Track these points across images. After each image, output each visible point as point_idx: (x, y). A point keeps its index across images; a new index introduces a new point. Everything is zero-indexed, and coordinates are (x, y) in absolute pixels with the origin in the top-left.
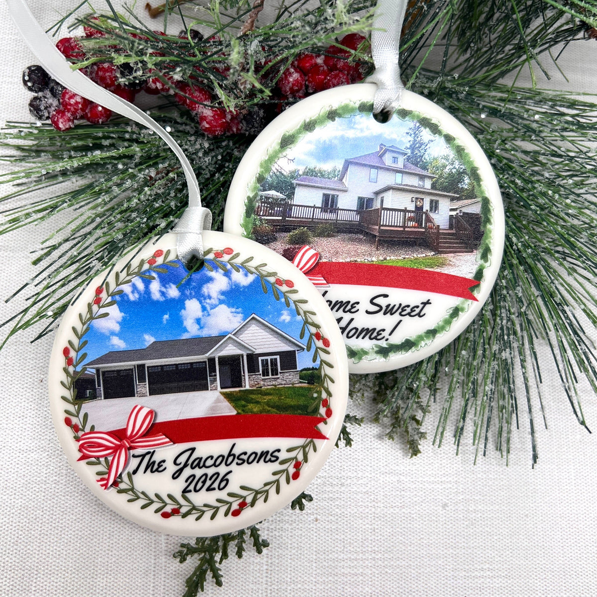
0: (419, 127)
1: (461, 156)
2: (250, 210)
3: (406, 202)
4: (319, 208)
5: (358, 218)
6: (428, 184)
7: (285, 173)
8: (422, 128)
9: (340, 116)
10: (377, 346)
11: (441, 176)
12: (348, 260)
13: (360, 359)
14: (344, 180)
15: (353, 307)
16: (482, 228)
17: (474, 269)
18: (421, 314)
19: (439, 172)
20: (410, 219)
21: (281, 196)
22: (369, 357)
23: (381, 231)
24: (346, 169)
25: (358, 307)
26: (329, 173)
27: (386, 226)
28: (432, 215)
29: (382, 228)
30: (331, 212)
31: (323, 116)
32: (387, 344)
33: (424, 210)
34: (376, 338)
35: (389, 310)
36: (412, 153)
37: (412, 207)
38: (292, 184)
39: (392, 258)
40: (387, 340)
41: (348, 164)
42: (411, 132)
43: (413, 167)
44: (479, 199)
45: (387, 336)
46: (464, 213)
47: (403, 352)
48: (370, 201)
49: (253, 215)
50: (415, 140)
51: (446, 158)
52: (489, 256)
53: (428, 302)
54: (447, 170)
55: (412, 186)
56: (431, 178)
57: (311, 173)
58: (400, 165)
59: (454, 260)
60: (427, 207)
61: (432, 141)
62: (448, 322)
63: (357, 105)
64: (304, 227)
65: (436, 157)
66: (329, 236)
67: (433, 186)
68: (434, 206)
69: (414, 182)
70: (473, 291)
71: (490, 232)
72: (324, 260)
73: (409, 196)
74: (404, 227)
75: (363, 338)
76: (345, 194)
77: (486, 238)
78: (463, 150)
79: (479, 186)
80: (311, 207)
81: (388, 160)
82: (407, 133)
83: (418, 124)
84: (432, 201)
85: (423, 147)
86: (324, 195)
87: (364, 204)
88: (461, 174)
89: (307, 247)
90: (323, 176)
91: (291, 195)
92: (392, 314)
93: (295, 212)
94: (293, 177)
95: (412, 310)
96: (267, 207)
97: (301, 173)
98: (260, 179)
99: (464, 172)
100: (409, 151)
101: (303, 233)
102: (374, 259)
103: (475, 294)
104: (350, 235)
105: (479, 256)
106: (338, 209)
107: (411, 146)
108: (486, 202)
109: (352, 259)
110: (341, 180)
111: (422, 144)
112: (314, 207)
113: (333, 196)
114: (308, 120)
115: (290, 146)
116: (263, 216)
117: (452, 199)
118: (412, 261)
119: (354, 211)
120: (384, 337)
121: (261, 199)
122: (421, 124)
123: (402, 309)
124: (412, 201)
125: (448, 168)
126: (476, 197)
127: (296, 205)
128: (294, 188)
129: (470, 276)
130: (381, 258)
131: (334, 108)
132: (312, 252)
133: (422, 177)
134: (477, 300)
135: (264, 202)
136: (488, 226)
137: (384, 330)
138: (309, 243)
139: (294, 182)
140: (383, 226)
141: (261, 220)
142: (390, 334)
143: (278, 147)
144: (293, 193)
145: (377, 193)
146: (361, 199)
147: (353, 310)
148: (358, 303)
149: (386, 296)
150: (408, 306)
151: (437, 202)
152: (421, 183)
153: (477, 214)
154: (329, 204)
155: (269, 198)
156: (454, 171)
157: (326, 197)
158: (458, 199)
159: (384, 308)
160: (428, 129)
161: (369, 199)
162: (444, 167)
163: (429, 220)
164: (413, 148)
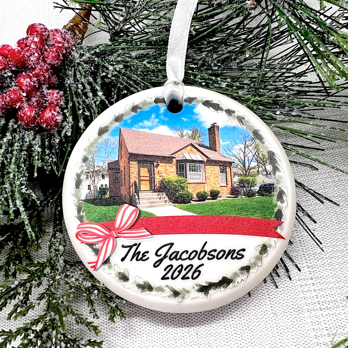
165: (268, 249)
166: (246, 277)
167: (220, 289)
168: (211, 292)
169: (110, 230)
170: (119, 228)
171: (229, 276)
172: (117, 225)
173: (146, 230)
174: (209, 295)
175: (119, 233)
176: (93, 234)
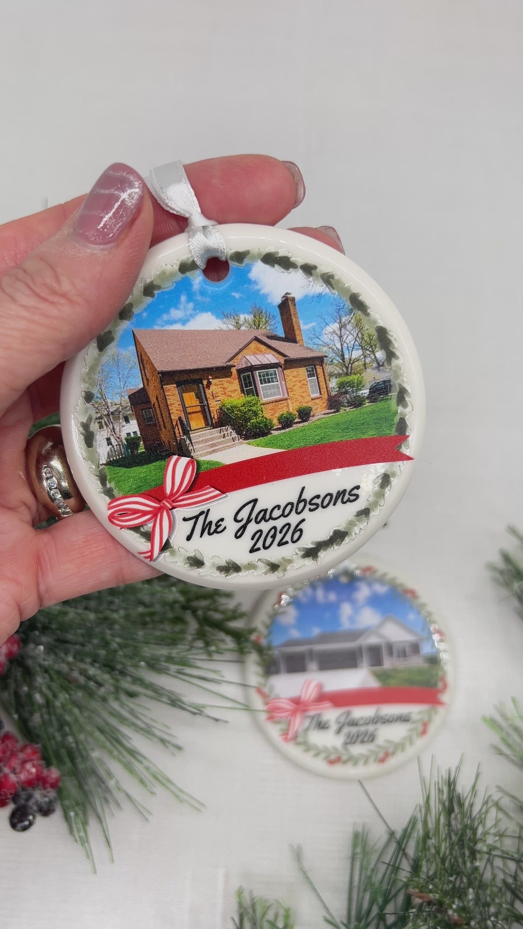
165: (392, 479)
166: (366, 524)
167: (332, 549)
168: (322, 554)
169: (159, 501)
170: (172, 494)
171: (342, 528)
172: (168, 491)
173: (213, 489)
174: (319, 559)
175: (174, 501)
176: (135, 511)
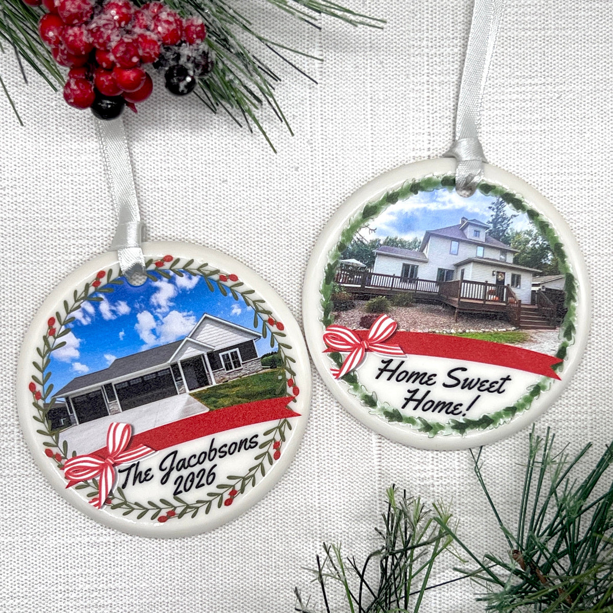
0: (501, 203)
1: (545, 232)
2: (330, 276)
3: (487, 275)
4: (399, 277)
5: (437, 289)
6: (510, 259)
7: (366, 243)
8: (505, 204)
9: (423, 189)
10: (453, 421)
11: (523, 251)
12: (426, 331)
13: (436, 433)
14: (425, 252)
15: (429, 379)
16: (565, 306)
17: (557, 346)
18: (501, 390)
19: (522, 247)
20: (491, 293)
21: (361, 264)
22: (444, 432)
23: (460, 303)
24: (426, 240)
25: (435, 379)
26: (410, 244)
27: (466, 298)
28: (513, 290)
29: (461, 300)
30: (410, 282)
31: (405, 189)
32: (464, 419)
33: (506, 285)
34: (452, 412)
35: (468, 384)
36: (495, 227)
37: (493, 281)
38: (373, 253)
39: (472, 330)
40: (464, 415)
41: (429, 235)
42: (493, 206)
43: (495, 241)
44: (563, 276)
45: (464, 412)
46: (547, 289)
47: (481, 429)
48: (450, 273)
49: (332, 282)
50: (497, 215)
51: (529, 233)
52: (573, 334)
53: (508, 378)
54: (530, 245)
55: (493, 260)
56: (514, 252)
57: (391, 243)
58: (482, 238)
59: (536, 337)
60: (508, 281)
61: (515, 216)
62: (528, 400)
63: (440, 179)
64: (383, 295)
65: (519, 231)
66: (407, 305)
67: (516, 261)
68: (516, 281)
69: (495, 255)
70: (555, 369)
71: (574, 309)
72: (402, 330)
73: (490, 270)
74: (484, 300)
75: (439, 412)
76: (424, 264)
77: (570, 316)
78: (548, 225)
79: (564, 262)
80: (391, 276)
81: (470, 233)
82: (490, 208)
83: (501, 199)
84: (513, 276)
85: (506, 221)
86: (404, 265)
87: (444, 276)
88: (543, 250)
89: (385, 316)
90: (403, 246)
91: (371, 264)
92: (470, 388)
93: (375, 281)
94: (374, 247)
95: (491, 386)
96: (346, 275)
97: (381, 242)
98: (341, 247)
99: (548, 248)
100: (491, 225)
101: (382, 302)
102: (453, 331)
103: (558, 373)
104: (429, 306)
105: (562, 333)
106: (418, 280)
107: (493, 220)
108: (570, 279)
109: (430, 330)
110: (422, 250)
111: (505, 219)
112: (394, 277)
113: (413, 266)
114: (391, 192)
115: (372, 217)
116: (342, 283)
117: (535, 274)
118: (492, 335)
119: (434, 282)
120: (461, 412)
121: (341, 267)
122: (504, 199)
123: (481, 384)
124: (493, 275)
125: (531, 243)
126: (559, 273)
127: (375, 274)
128: (374, 258)
129: (552, 354)
130: (460, 331)
131: (417, 181)
132: (390, 321)
133: (504, 252)
134: (559, 379)
135: (345, 270)
136: (572, 303)
137: (461, 405)
138: (387, 312)
139: (375, 251)
140: (463, 298)
141: (340, 287)
142: (468, 410)
143: (360, 218)
144: (374, 262)
145: (458, 265)
146: (440, 270)
147: (430, 382)
148: (435, 375)
149: (464, 369)
150: (487, 381)
151: (519, 277)
152: (503, 257)
153: (561, 291)
154: (409, 274)
155: (349, 266)
156: (537, 246)
157: (406, 268)
158: (541, 275)
159: (462, 382)
160: (511, 205)
161: (449, 271)
162: (527, 242)
163: (510, 294)
164: (495, 222)
